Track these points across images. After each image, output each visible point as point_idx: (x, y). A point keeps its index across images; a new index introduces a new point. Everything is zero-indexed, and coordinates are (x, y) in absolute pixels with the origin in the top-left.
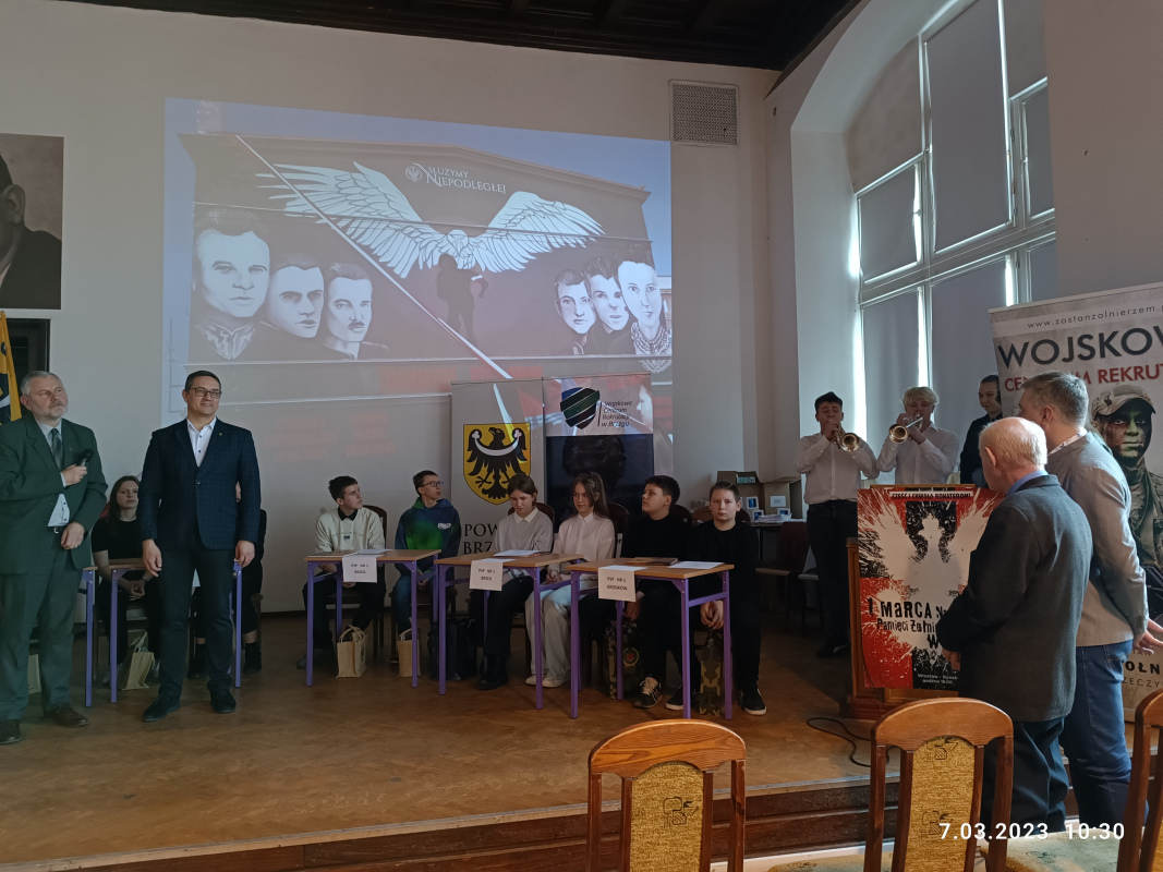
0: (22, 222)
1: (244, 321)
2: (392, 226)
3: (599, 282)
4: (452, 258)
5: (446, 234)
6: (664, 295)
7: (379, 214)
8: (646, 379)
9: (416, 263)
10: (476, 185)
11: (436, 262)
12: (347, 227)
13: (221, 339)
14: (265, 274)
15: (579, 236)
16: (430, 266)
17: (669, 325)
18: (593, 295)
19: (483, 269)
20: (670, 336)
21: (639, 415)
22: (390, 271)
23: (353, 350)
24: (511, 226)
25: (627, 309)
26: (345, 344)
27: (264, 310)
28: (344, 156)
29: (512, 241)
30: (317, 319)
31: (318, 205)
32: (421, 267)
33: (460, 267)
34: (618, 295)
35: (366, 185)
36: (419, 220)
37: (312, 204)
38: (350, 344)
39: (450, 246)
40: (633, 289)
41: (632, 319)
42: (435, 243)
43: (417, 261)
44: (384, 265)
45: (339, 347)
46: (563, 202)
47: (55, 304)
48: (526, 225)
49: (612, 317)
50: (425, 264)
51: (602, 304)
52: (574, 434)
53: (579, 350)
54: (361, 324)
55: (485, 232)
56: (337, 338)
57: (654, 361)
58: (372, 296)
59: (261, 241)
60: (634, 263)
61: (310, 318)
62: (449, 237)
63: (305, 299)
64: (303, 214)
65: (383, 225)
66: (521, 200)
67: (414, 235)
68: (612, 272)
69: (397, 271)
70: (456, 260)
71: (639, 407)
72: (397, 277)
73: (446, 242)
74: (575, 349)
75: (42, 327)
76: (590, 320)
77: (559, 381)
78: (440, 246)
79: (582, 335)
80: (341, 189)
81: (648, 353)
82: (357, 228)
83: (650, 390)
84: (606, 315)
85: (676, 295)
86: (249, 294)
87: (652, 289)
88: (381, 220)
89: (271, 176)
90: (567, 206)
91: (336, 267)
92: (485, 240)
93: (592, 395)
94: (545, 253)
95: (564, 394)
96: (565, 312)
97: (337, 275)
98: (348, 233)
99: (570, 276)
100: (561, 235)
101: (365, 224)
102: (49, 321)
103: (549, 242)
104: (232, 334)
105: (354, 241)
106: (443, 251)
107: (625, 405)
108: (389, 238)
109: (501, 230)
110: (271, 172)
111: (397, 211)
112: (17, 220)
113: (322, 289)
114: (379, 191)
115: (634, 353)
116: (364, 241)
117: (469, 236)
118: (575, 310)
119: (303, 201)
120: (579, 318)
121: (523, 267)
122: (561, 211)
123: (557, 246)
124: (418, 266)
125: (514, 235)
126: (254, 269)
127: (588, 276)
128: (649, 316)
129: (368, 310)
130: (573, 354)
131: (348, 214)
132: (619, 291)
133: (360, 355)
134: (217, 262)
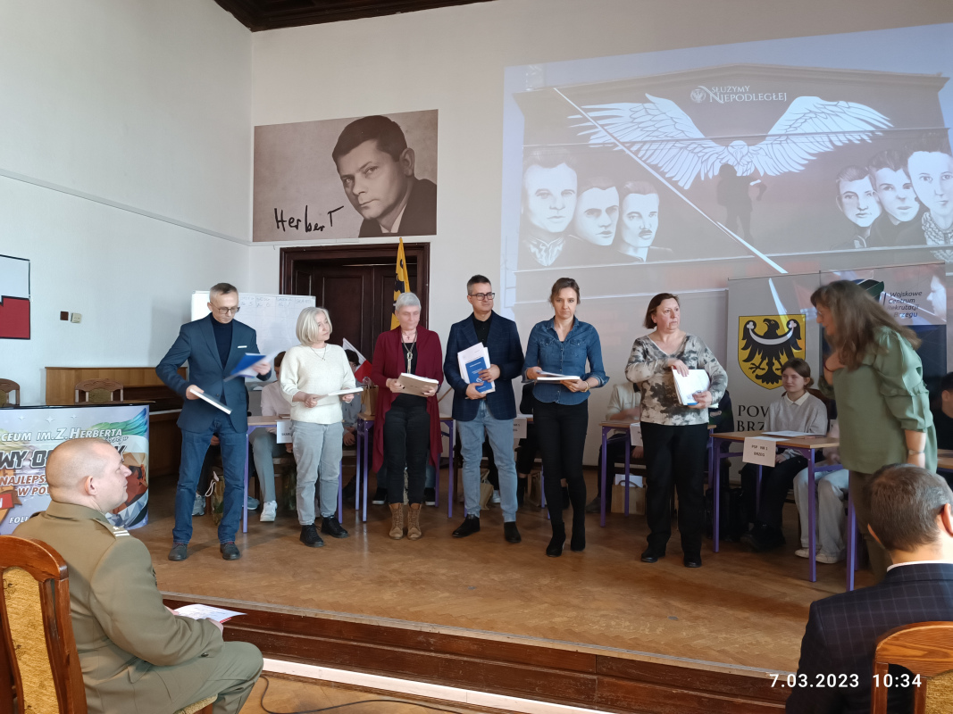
0: (413, 174)
1: (557, 235)
2: (678, 145)
3: (886, 175)
4: (732, 167)
5: (727, 146)
7: (666, 136)
9: (698, 176)
10: (757, 97)
11: (717, 172)
12: (639, 150)
13: (540, 250)
14: (574, 196)
15: (864, 132)
16: (710, 176)
18: (878, 188)
19: (762, 174)
21: (930, 306)
22: (675, 184)
23: (642, 254)
24: (791, 131)
25: (917, 199)
26: (636, 249)
27: (572, 227)
29: (792, 145)
30: (613, 230)
31: (615, 135)
32: (703, 178)
33: (739, 174)
34: (907, 186)
35: (656, 112)
36: (702, 136)
37: (611, 134)
38: (640, 249)
39: (730, 157)
40: (925, 179)
41: (923, 209)
42: (717, 155)
43: (699, 173)
44: (669, 180)
45: (631, 253)
46: (847, 100)
48: (807, 128)
49: (900, 208)
50: (706, 175)
51: (888, 197)
53: (862, 243)
54: (649, 231)
55: (764, 140)
56: (629, 245)
57: (948, 251)
58: (659, 207)
59: (570, 170)
60: (926, 153)
61: (608, 229)
62: (730, 148)
63: (604, 214)
64: (603, 144)
65: (670, 145)
66: (803, 104)
67: (696, 150)
69: (681, 184)
70: (736, 168)
71: (930, 297)
72: (681, 189)
73: (726, 153)
74: (857, 243)
75: (424, 248)
76: (873, 213)
77: (838, 273)
78: (721, 157)
79: (864, 229)
80: (635, 119)
81: (942, 243)
82: (647, 150)
83: (944, 280)
84: (893, 208)
86: (561, 213)
87: (947, 177)
88: (668, 141)
89: (579, 116)
90: (851, 104)
91: (629, 185)
92: (764, 147)
93: (876, 286)
94: (826, 153)
96: (847, 207)
97: (629, 192)
98: (640, 156)
99: (854, 172)
100: (844, 133)
101: (654, 146)
102: (429, 244)
103: (831, 141)
104: (548, 246)
105: (644, 162)
106: (724, 161)
107: (913, 296)
108: (675, 156)
109: (780, 135)
110: (578, 113)
111: (683, 131)
112: (410, 173)
113: (618, 204)
114: (667, 115)
115: (926, 244)
116: (653, 161)
117: (749, 145)
118: (858, 204)
119: (604, 133)
120: (862, 212)
121: (802, 168)
122: (845, 109)
123: (839, 144)
124: (700, 177)
125: (794, 139)
126: (565, 193)
127: (874, 170)
128: (944, 205)
129: (655, 220)
130: (854, 247)
131: (639, 139)
132: (909, 182)
133: (648, 259)
134: (539, 190)
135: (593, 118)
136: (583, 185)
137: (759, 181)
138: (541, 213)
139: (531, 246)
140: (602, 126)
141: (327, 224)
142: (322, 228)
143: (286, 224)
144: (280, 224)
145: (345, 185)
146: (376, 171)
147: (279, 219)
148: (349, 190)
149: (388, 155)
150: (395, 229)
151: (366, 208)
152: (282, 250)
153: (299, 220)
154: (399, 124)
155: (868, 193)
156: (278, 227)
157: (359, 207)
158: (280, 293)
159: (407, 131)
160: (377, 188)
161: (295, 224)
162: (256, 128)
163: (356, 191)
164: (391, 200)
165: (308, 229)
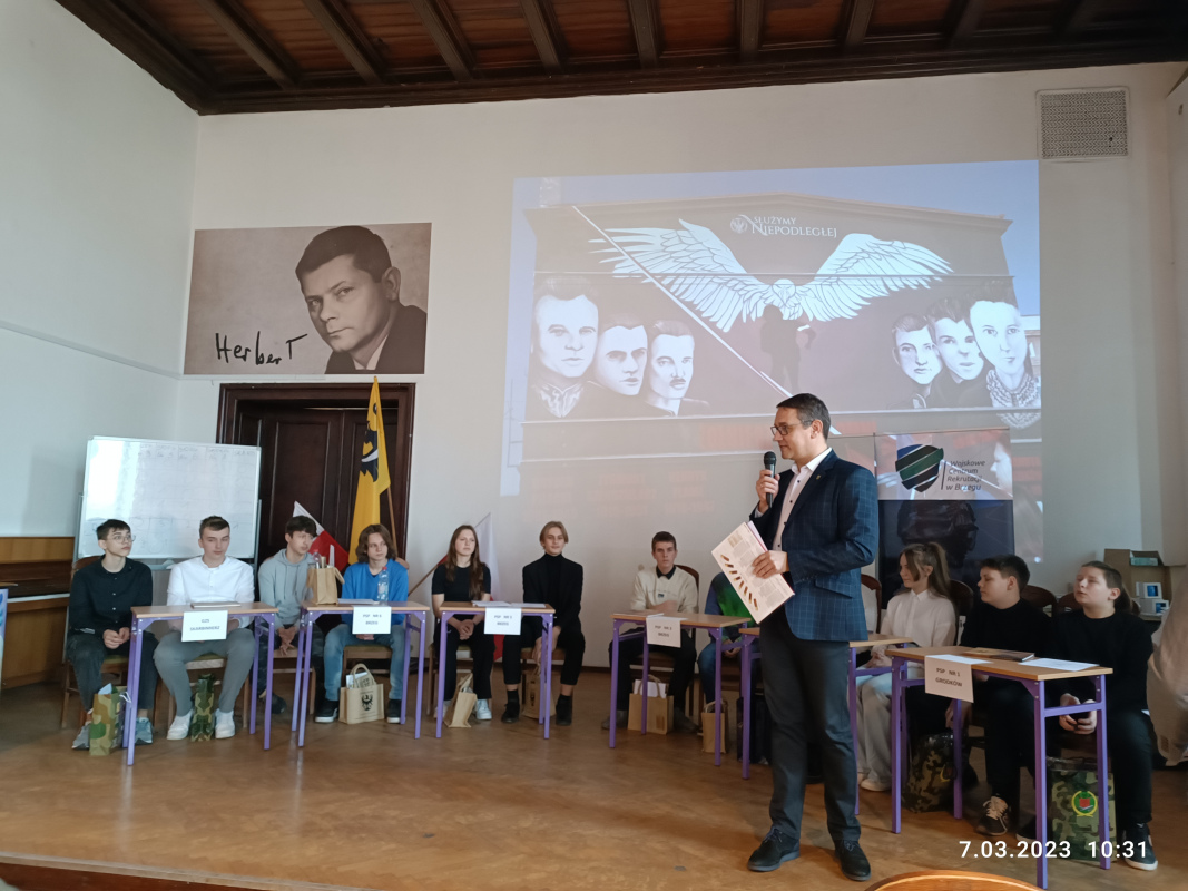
0: (398, 299)
1: (573, 380)
2: (715, 280)
3: (946, 326)
4: (777, 309)
5: (772, 285)
6: (1030, 337)
7: (703, 269)
8: (1004, 436)
9: (739, 316)
10: (804, 231)
11: (760, 314)
12: (671, 284)
13: (553, 398)
14: (594, 335)
15: (921, 276)
16: (753, 317)
17: (1037, 372)
18: (937, 341)
19: (811, 319)
20: (1039, 385)
21: (993, 477)
22: (713, 325)
23: (674, 407)
24: (842, 271)
25: (981, 355)
26: (667, 400)
27: (592, 370)
28: (669, 215)
29: (844, 287)
30: (640, 376)
31: (644, 265)
32: (744, 320)
33: (785, 317)
34: (969, 340)
35: (691, 241)
36: (743, 271)
37: (639, 264)
38: (671, 401)
39: (775, 296)
40: (989, 332)
41: (988, 366)
42: (760, 295)
43: (740, 314)
44: (706, 320)
45: (660, 405)
46: (902, 240)
47: (419, 368)
48: (860, 269)
49: (962, 364)
50: (749, 316)
51: (949, 351)
52: (912, 498)
53: (921, 403)
54: (683, 380)
55: (813, 280)
56: (659, 395)
57: (1017, 415)
58: (694, 352)
59: (590, 303)
60: (990, 303)
61: (634, 376)
62: (775, 287)
63: (629, 357)
64: (630, 274)
65: (707, 280)
66: (854, 242)
67: (737, 288)
68: (962, 314)
69: (719, 326)
70: (782, 310)
71: (994, 468)
72: (719, 332)
73: (771, 293)
74: (916, 402)
75: (408, 389)
76: (933, 369)
77: (894, 437)
78: (765, 297)
79: (924, 386)
80: (667, 247)
81: (1009, 405)
82: (681, 285)
83: (1008, 448)
84: (954, 362)
85: (1047, 337)
86: (579, 354)
87: (1013, 331)
88: (706, 275)
89: (602, 241)
90: (907, 245)
91: (659, 325)
92: (813, 288)
93: (935, 453)
94: (881, 298)
95: (900, 452)
96: (905, 361)
97: (659, 332)
98: (672, 290)
99: (911, 321)
100: (900, 276)
101: (689, 280)
102: (414, 384)
103: (886, 286)
104: (563, 393)
105: (677, 297)
106: (768, 302)
107: (976, 466)
108: (712, 293)
109: (831, 276)
110: (602, 237)
111: (722, 265)
112: (394, 297)
113: (646, 347)
114: (704, 246)
115: (991, 405)
116: (688, 297)
117: (796, 285)
118: (917, 358)
119: (631, 262)
120: (921, 367)
121: (855, 314)
122: (901, 250)
123: (895, 289)
124: (742, 319)
125: (846, 280)
126: (584, 330)
127: (933, 320)
128: (1011, 362)
129: (689, 366)
130: (913, 408)
131: (672, 271)
132: (971, 334)
133: (680, 412)
134: (552, 326)
135: (619, 244)
136: (605, 323)
137: (807, 327)
138: (554, 353)
139: (542, 392)
140: (629, 253)
141: (284, 356)
142: (277, 360)
143: (230, 354)
144: (222, 353)
145: (311, 308)
146: (350, 292)
147: (221, 346)
148: (315, 315)
149: (366, 275)
150: (372, 365)
151: (336, 337)
152: (222, 386)
153: (247, 350)
154: (383, 238)
155: (927, 346)
156: (219, 357)
157: (326, 336)
158: (217, 442)
159: (392, 247)
160: (352, 314)
161: (242, 353)
162: (197, 232)
163: (325, 316)
164: (369, 330)
165: (259, 361)
